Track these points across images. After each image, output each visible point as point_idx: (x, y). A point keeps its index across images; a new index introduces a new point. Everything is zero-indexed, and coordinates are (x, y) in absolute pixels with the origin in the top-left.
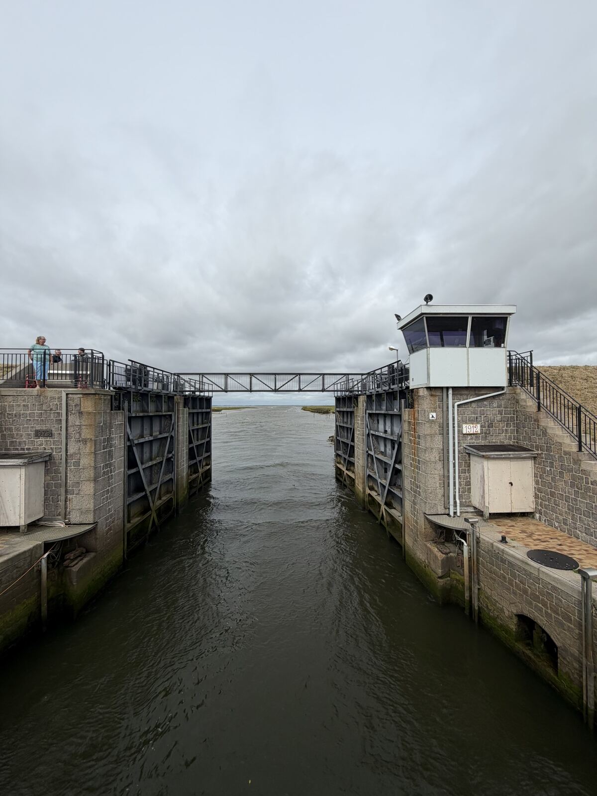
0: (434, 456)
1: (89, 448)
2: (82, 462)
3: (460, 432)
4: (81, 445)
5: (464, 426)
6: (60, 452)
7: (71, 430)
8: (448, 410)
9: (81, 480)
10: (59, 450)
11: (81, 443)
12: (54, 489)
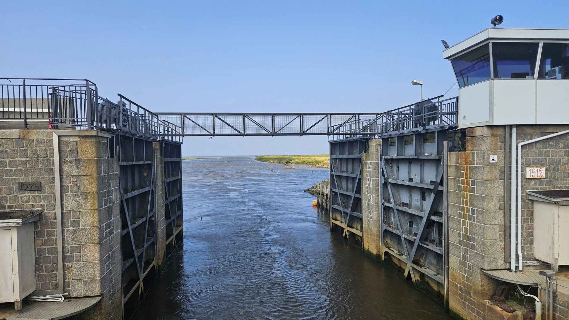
0: (494, 204)
1: (91, 204)
2: (82, 222)
3: (523, 176)
4: (81, 200)
5: (528, 169)
6: (54, 210)
7: (66, 182)
8: (510, 152)
9: (83, 243)
10: (52, 207)
11: (81, 198)
12: (47, 255)
